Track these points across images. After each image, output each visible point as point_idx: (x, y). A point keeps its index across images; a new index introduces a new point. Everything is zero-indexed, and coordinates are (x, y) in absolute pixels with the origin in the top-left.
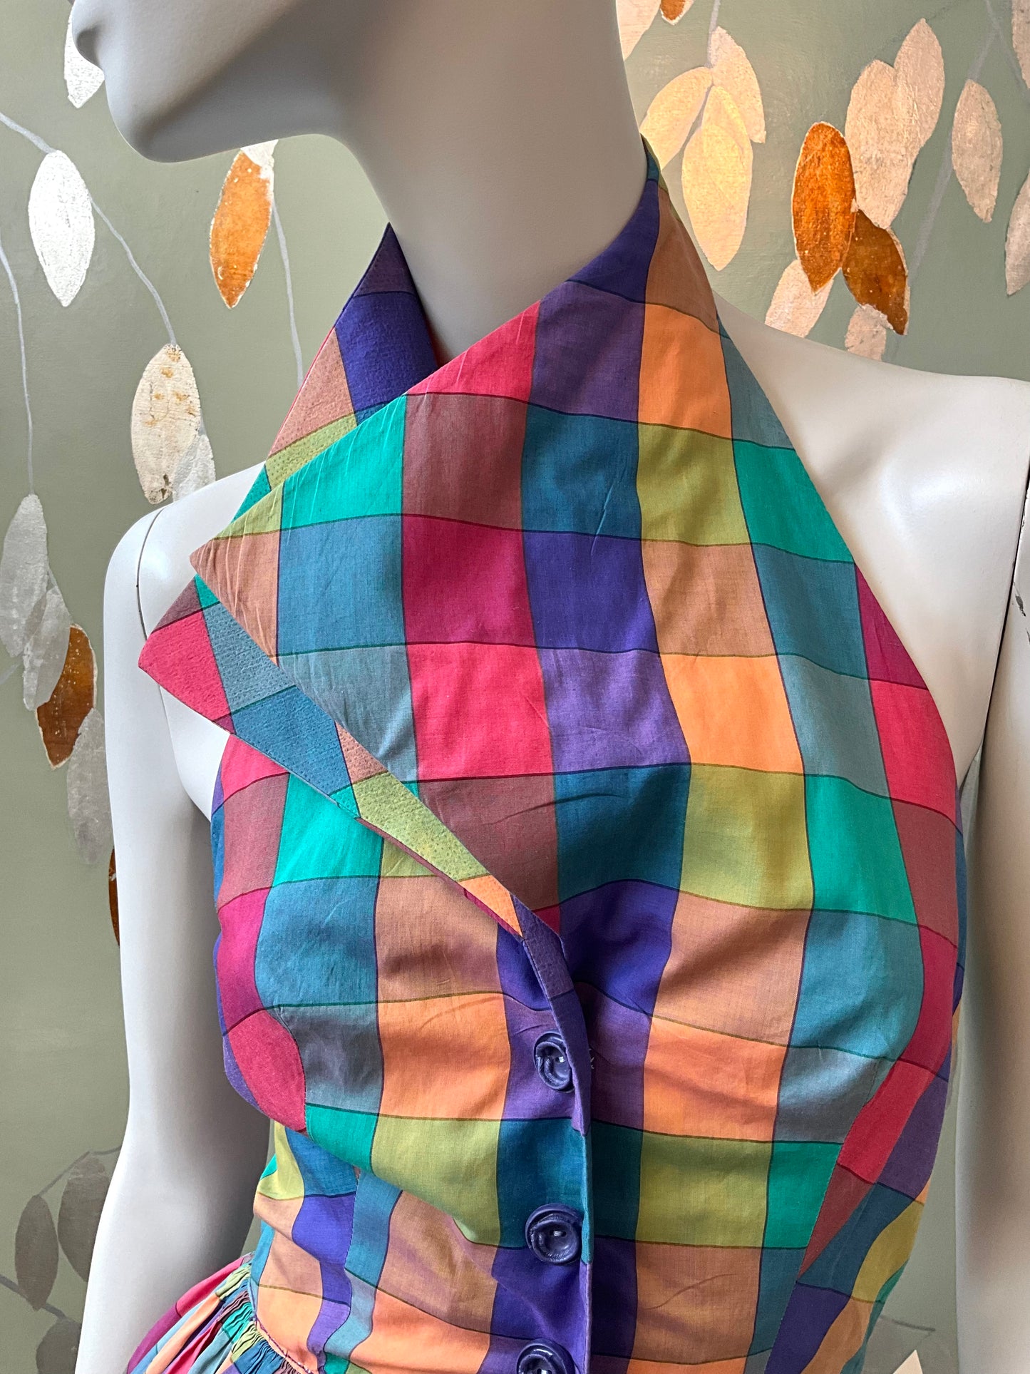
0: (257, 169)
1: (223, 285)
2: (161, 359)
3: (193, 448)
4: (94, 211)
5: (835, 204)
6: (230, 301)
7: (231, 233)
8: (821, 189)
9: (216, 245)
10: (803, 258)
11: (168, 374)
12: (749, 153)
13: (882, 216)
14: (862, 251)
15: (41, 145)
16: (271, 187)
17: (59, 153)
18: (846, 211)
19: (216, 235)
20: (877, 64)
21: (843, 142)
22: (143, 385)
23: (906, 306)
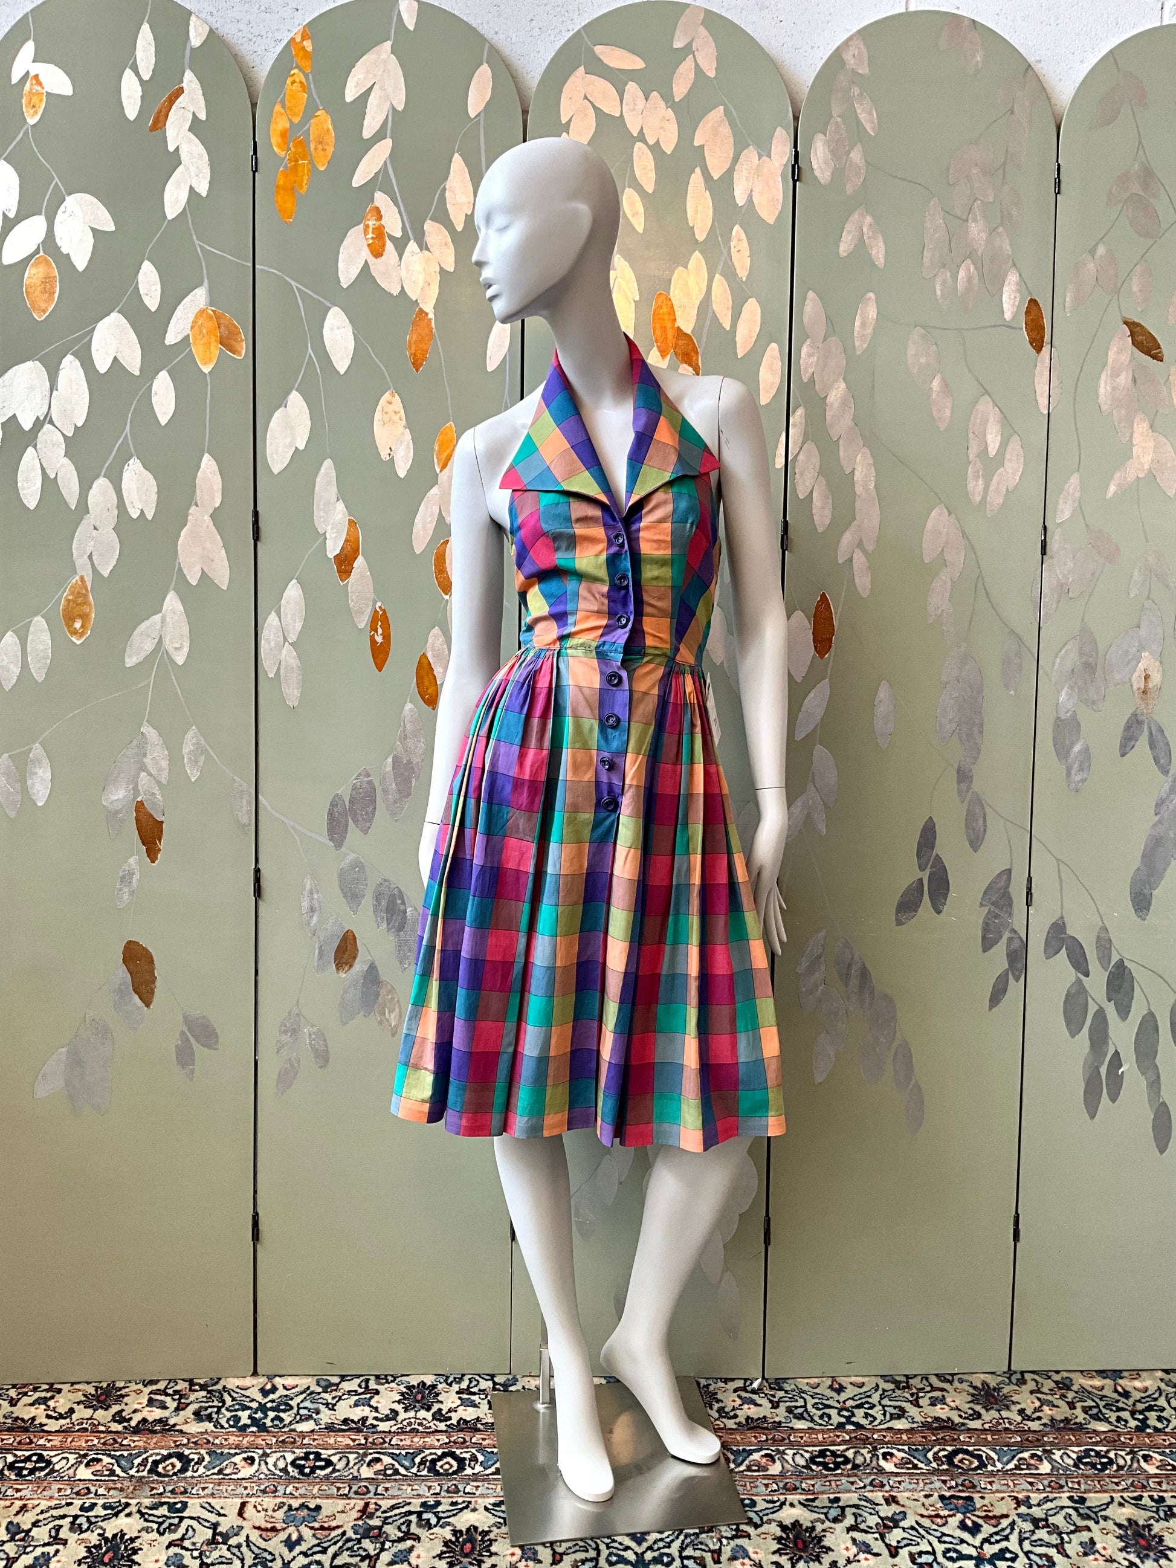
0: (427, 314)
1: (413, 364)
2: (387, 396)
3: (403, 434)
4: (353, 333)
5: (669, 325)
6: (417, 370)
7: (416, 341)
8: (663, 319)
9: (410, 346)
10: (658, 347)
11: (390, 403)
12: (633, 305)
13: (688, 330)
14: (681, 343)
15: (328, 304)
16: (433, 322)
17: (337, 308)
18: (673, 327)
19: (410, 341)
20: (681, 268)
21: (670, 300)
22: (379, 408)
23: (700, 364)
